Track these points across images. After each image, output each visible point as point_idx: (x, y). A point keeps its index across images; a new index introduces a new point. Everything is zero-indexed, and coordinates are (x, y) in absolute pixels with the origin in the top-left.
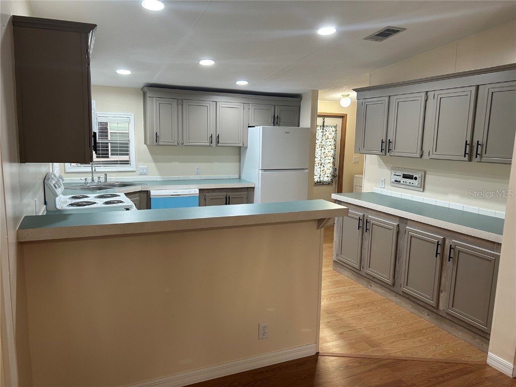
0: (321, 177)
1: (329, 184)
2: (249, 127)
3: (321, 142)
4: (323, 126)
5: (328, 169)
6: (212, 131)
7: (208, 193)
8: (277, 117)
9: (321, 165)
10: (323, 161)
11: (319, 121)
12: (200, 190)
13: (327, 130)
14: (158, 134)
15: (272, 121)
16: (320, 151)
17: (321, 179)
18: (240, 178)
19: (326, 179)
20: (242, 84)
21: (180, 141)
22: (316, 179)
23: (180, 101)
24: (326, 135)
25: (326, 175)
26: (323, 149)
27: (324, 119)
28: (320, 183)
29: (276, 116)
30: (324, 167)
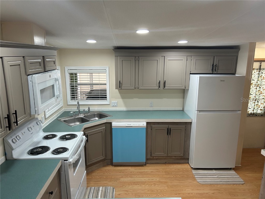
0: (255, 110)
1: (262, 115)
2: (190, 74)
3: (257, 82)
4: (260, 69)
5: (262, 104)
6: (160, 78)
7: (154, 125)
8: (216, 66)
9: (255, 100)
10: (257, 97)
11: (256, 65)
12: (148, 123)
13: (263, 72)
14: (121, 82)
15: (211, 69)
16: (255, 89)
17: (255, 111)
18: (183, 110)
19: (259, 112)
20: (183, 42)
21: (137, 86)
22: (250, 111)
23: (137, 58)
24: (262, 76)
25: (260, 109)
26: (258, 87)
27: (261, 63)
28: (254, 115)
29: (215, 64)
30: (258, 102)
